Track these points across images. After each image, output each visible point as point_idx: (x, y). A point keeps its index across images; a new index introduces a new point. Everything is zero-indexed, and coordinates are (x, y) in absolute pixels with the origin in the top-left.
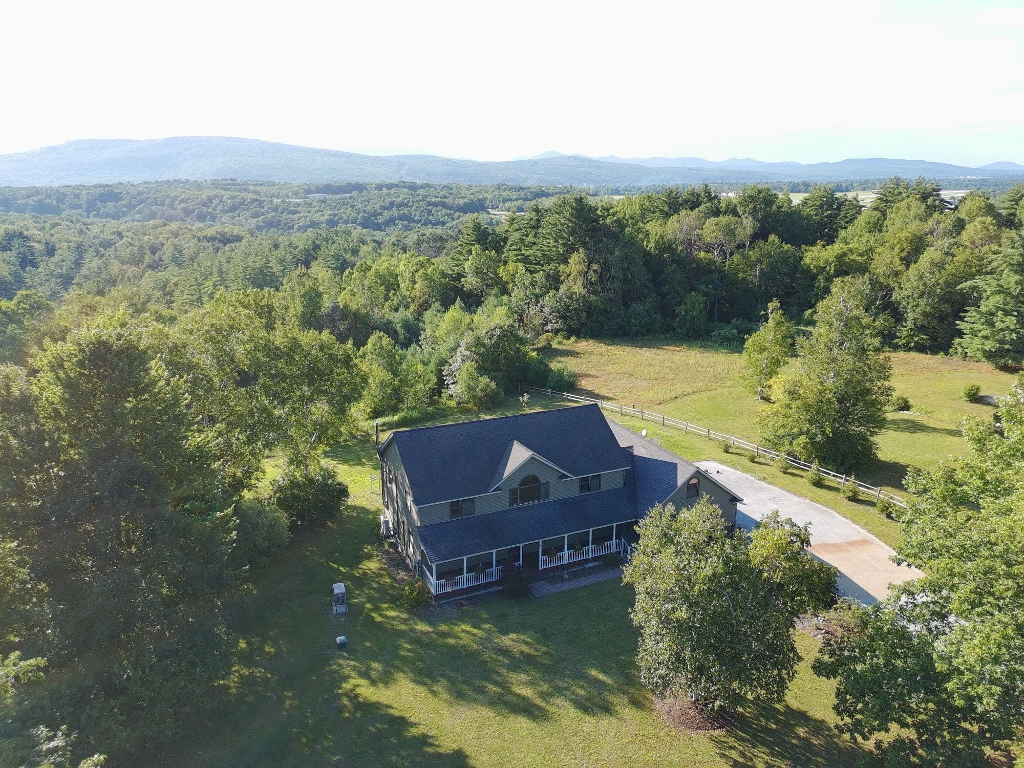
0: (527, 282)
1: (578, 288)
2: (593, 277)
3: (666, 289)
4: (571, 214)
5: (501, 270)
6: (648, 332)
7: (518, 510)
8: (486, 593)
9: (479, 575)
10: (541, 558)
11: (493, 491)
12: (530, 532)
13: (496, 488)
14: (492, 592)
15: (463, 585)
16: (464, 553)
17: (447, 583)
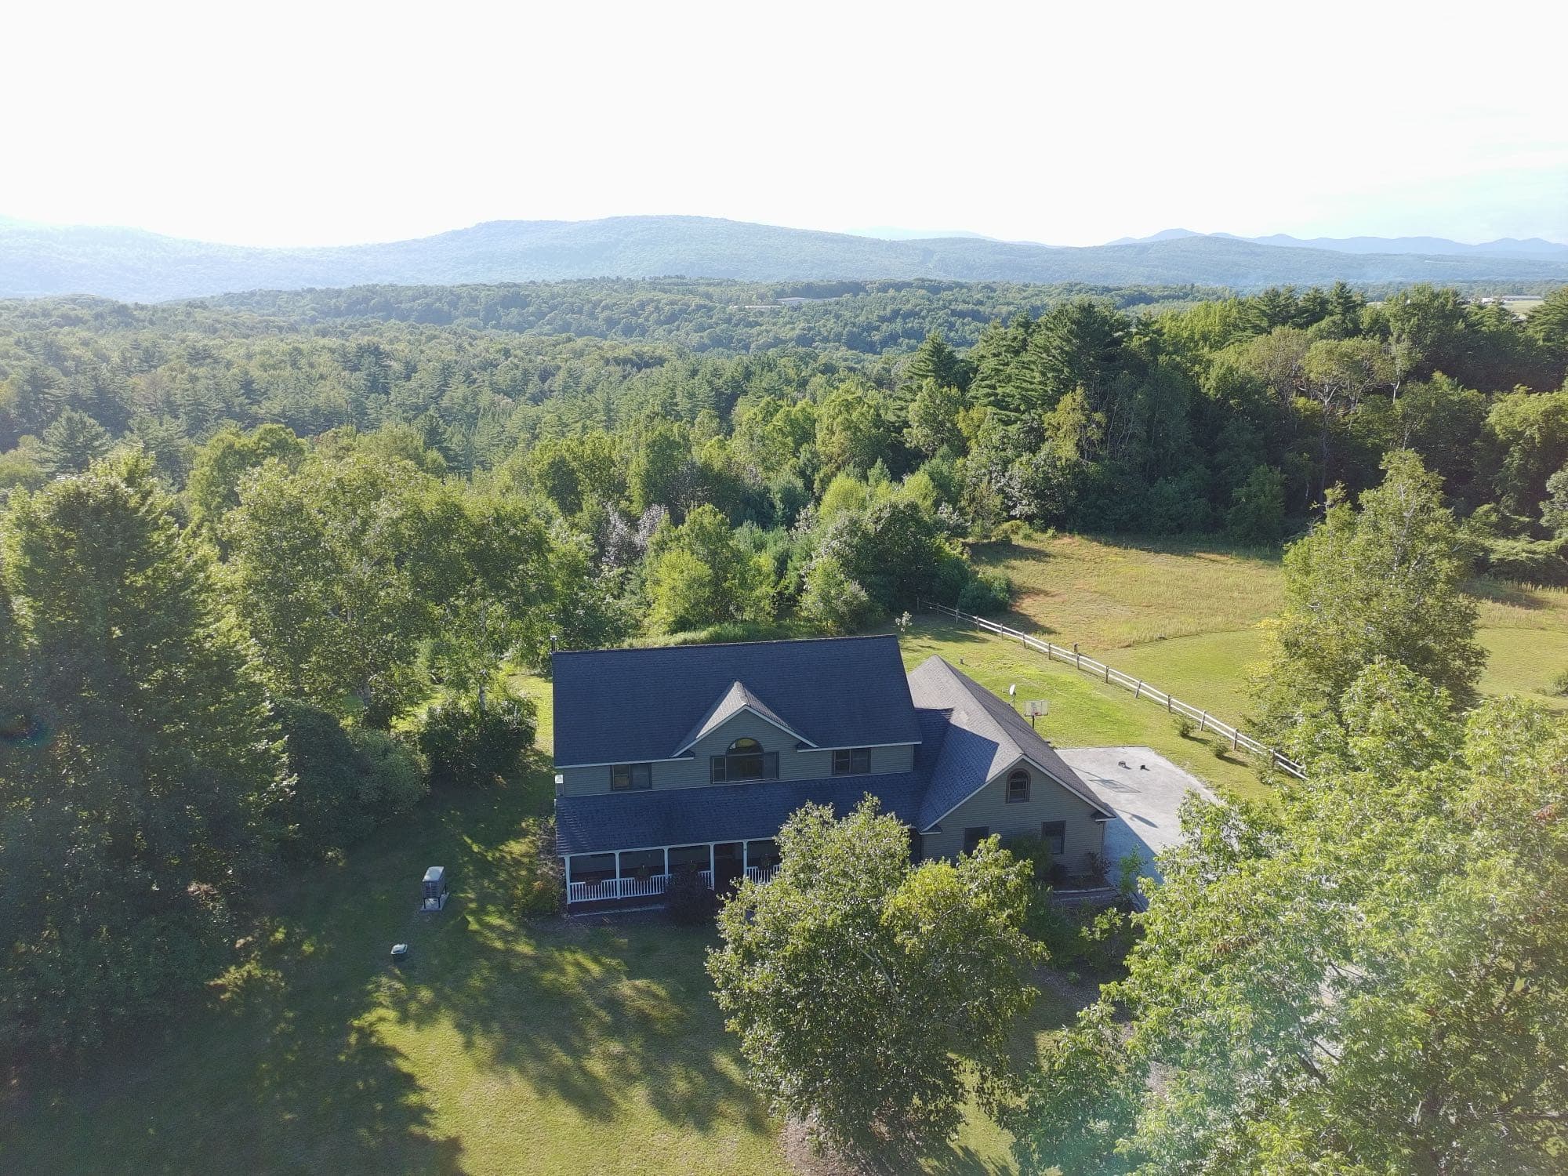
0: (995, 439)
1: (1067, 450)
2: (1095, 434)
3: (1220, 457)
4: (1070, 332)
5: (960, 418)
6: (1181, 528)
7: (723, 790)
8: (649, 911)
9: (641, 883)
10: (746, 868)
11: (681, 756)
12: (730, 826)
13: (686, 751)
14: (657, 910)
15: (616, 895)
16: (614, 845)
17: (589, 887)
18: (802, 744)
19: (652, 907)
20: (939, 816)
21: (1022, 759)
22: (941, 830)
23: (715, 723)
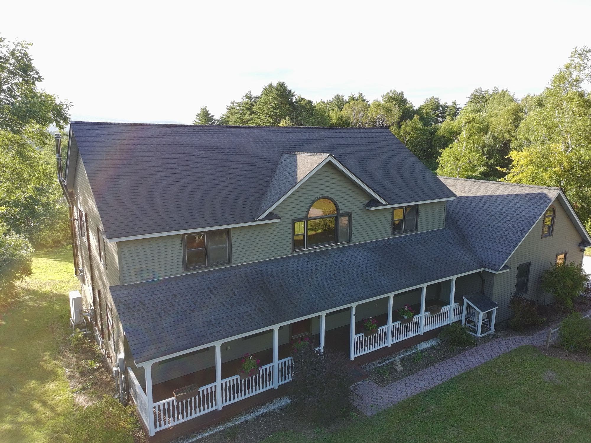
4: (277, 95)
7: (306, 258)
8: (263, 415)
9: (247, 379)
10: (354, 337)
11: (266, 218)
12: (336, 290)
13: (270, 213)
14: (273, 412)
15: (216, 405)
16: (215, 334)
17: (180, 403)
18: (373, 202)
19: (263, 410)
20: (509, 254)
21: (559, 195)
22: (509, 268)
23: (299, 179)
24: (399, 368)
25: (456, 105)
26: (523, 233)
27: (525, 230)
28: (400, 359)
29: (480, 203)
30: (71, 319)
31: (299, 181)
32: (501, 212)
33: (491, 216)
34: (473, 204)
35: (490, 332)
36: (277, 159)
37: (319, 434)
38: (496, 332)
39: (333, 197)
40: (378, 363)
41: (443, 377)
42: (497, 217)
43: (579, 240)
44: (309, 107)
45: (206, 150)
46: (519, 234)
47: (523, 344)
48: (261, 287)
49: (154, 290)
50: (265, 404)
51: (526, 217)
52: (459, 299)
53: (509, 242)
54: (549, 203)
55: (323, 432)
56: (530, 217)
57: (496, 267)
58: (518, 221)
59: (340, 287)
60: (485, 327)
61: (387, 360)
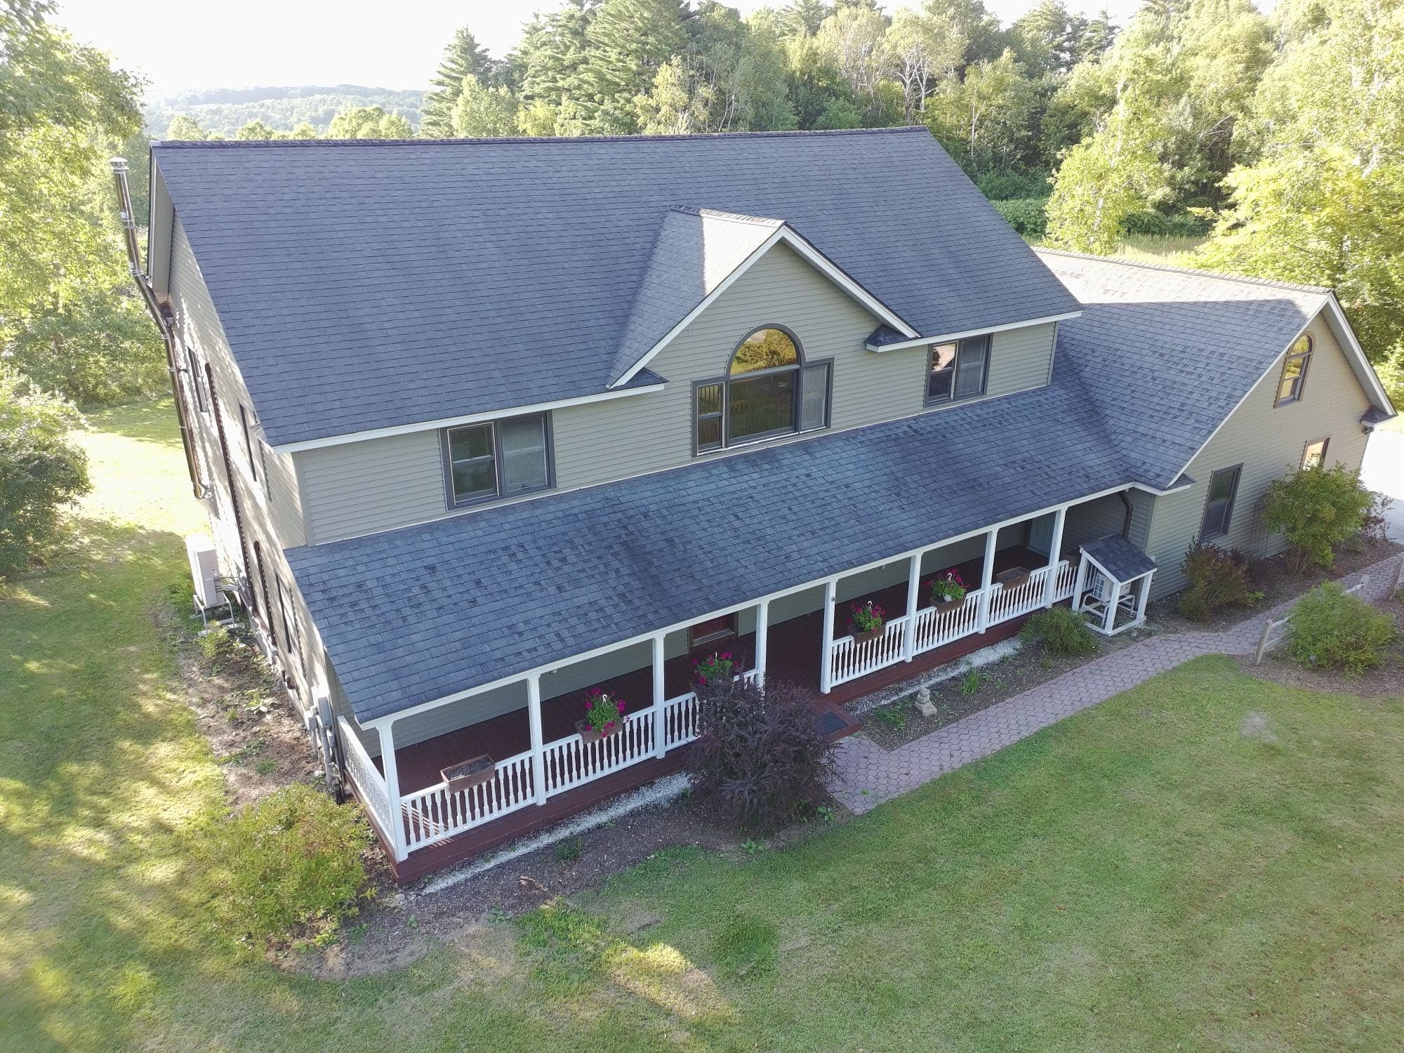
2: (701, 113)
5: (522, 118)
7: (725, 469)
8: (633, 814)
9: (597, 743)
10: (831, 645)
11: (633, 383)
12: (794, 547)
13: (643, 371)
14: (655, 807)
15: (533, 795)
16: (526, 654)
17: (457, 795)
18: (884, 333)
19: (634, 803)
20: (1193, 449)
21: (1327, 306)
22: (1191, 481)
23: (709, 287)
24: (928, 708)
25: (1107, 17)
26: (1232, 399)
27: (1237, 393)
28: (931, 688)
29: (1138, 321)
30: (195, 596)
31: (708, 291)
32: (1186, 347)
33: (1162, 355)
34: (1122, 323)
35: (1134, 624)
36: (656, 227)
37: (752, 851)
38: (1147, 623)
39: (788, 325)
40: (884, 698)
41: (1021, 728)
42: (1175, 359)
43: (1362, 407)
44: (731, 27)
45: (483, 207)
46: (1222, 403)
47: (1205, 652)
48: (624, 543)
49: (384, 555)
50: (638, 789)
51: (1242, 361)
52: (1070, 553)
53: (1197, 421)
54: (1300, 326)
55: (760, 848)
56: (1252, 360)
57: (1159, 480)
58: (1222, 370)
59: (802, 538)
60: (1124, 613)
61: (901, 690)
